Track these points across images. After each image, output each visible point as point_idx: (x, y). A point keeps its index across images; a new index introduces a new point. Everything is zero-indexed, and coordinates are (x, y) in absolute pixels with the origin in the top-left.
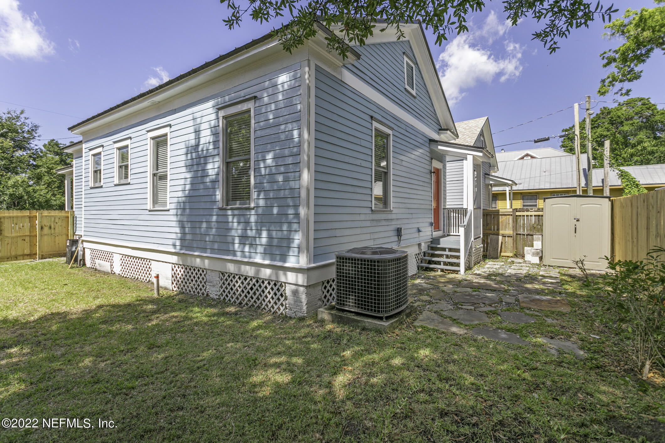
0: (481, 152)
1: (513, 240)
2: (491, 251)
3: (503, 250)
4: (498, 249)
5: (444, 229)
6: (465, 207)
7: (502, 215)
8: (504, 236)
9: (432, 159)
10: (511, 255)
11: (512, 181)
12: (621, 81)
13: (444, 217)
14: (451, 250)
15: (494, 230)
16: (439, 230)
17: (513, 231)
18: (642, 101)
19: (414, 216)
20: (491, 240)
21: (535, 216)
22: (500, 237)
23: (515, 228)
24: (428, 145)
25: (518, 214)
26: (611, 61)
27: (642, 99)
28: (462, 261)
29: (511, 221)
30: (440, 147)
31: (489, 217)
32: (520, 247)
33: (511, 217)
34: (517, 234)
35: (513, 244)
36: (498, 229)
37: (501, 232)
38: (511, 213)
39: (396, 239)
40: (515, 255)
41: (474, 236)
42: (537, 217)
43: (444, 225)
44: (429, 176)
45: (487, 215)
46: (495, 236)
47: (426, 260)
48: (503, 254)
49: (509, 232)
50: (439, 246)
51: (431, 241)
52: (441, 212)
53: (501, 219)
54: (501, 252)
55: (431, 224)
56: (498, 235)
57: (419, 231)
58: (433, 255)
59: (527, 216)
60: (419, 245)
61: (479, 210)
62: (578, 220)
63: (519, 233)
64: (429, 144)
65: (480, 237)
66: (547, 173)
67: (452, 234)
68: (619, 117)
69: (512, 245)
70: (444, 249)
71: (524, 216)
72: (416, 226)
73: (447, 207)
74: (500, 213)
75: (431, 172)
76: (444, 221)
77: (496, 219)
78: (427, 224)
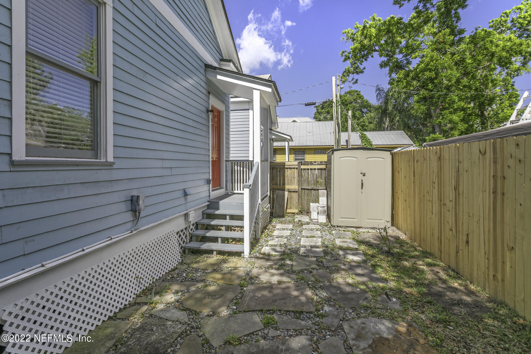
0: (270, 86)
1: (299, 195)
2: (277, 210)
3: (289, 207)
4: (284, 205)
5: (226, 186)
6: (251, 159)
7: (287, 168)
8: (289, 191)
9: (209, 93)
10: (296, 211)
11: (290, 136)
12: (353, 73)
13: (226, 171)
14: (233, 217)
15: (280, 185)
16: (221, 188)
17: (299, 185)
18: (357, 93)
19: (174, 172)
20: (277, 196)
21: (318, 169)
22: (286, 193)
23: (300, 182)
24: (203, 71)
25: (303, 167)
26: (347, 58)
27: (357, 91)
28: (247, 235)
29: (296, 175)
30: (219, 77)
31: (275, 170)
32: (305, 203)
33: (296, 171)
34: (302, 189)
35: (299, 200)
36: (284, 184)
37: (287, 187)
38: (297, 167)
39: (129, 216)
40: (300, 211)
41: (261, 196)
42: (320, 171)
43: (226, 181)
44: (204, 116)
45: (273, 168)
46: (281, 192)
47: (197, 236)
48: (289, 211)
49: (295, 187)
50: (217, 212)
51: (208, 205)
52: (224, 164)
53: (288, 173)
54: (286, 209)
55: (208, 182)
56: (284, 190)
57: (186, 194)
58: (209, 227)
59: (311, 169)
60: (186, 216)
61: (266, 163)
62: (364, 175)
63: (304, 187)
64: (205, 71)
65: (267, 196)
66: (311, 134)
67: (236, 192)
68: (346, 101)
69: (297, 201)
70: (223, 217)
71: (308, 169)
72: (182, 186)
73: (231, 159)
74: (286, 167)
75: (208, 111)
76: (226, 176)
77: (282, 173)
78: (202, 182)
